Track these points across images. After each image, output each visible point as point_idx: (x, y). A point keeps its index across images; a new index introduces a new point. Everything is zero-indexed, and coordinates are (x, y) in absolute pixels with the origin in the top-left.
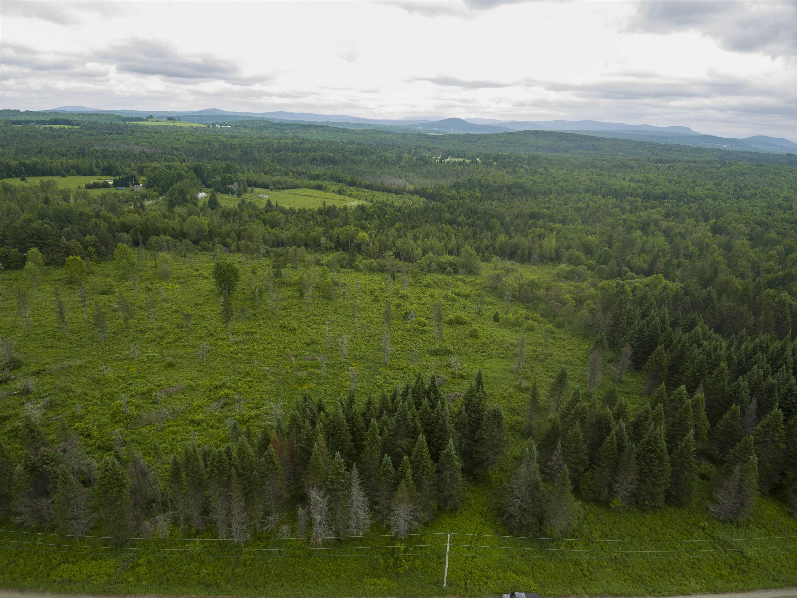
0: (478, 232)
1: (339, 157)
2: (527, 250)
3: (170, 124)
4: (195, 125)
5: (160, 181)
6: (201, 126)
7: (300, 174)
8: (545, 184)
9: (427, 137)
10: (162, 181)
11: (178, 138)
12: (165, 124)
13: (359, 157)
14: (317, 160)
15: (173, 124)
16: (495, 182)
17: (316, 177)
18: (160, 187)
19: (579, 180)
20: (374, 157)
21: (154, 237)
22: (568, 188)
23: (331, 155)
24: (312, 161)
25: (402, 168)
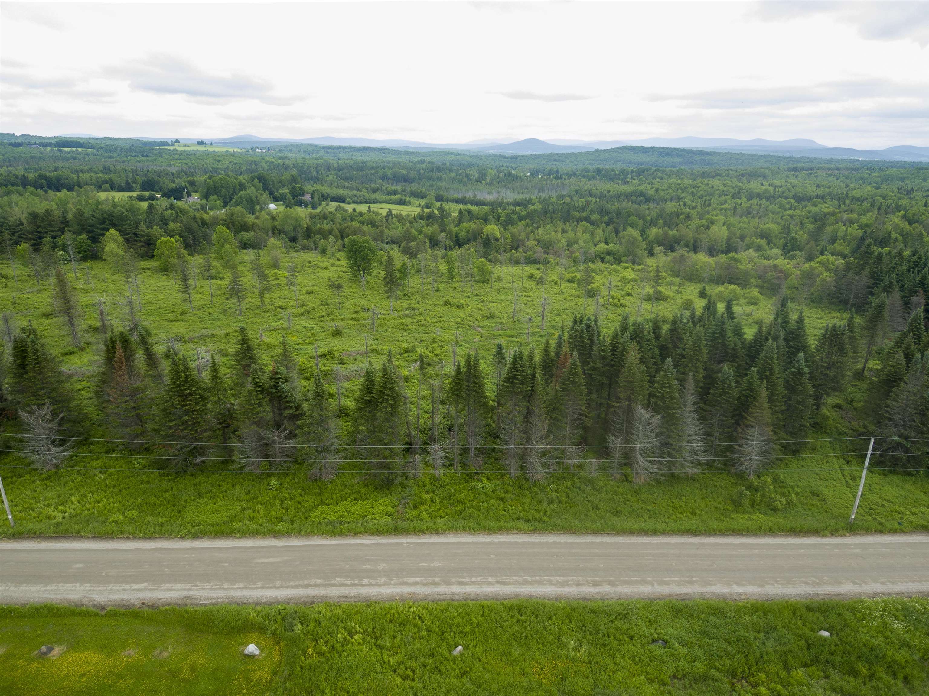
0: (621, 228)
1: (413, 174)
2: (692, 242)
3: (201, 148)
4: (231, 150)
5: (221, 190)
6: (239, 150)
7: (374, 191)
8: (671, 191)
9: (505, 157)
10: (223, 190)
11: (218, 159)
12: (195, 148)
13: (436, 175)
14: (388, 178)
15: (206, 149)
16: (609, 192)
17: (395, 193)
18: (221, 197)
19: (710, 186)
20: (453, 174)
21: (243, 233)
22: (699, 194)
23: (404, 172)
24: (384, 178)
25: (490, 184)
